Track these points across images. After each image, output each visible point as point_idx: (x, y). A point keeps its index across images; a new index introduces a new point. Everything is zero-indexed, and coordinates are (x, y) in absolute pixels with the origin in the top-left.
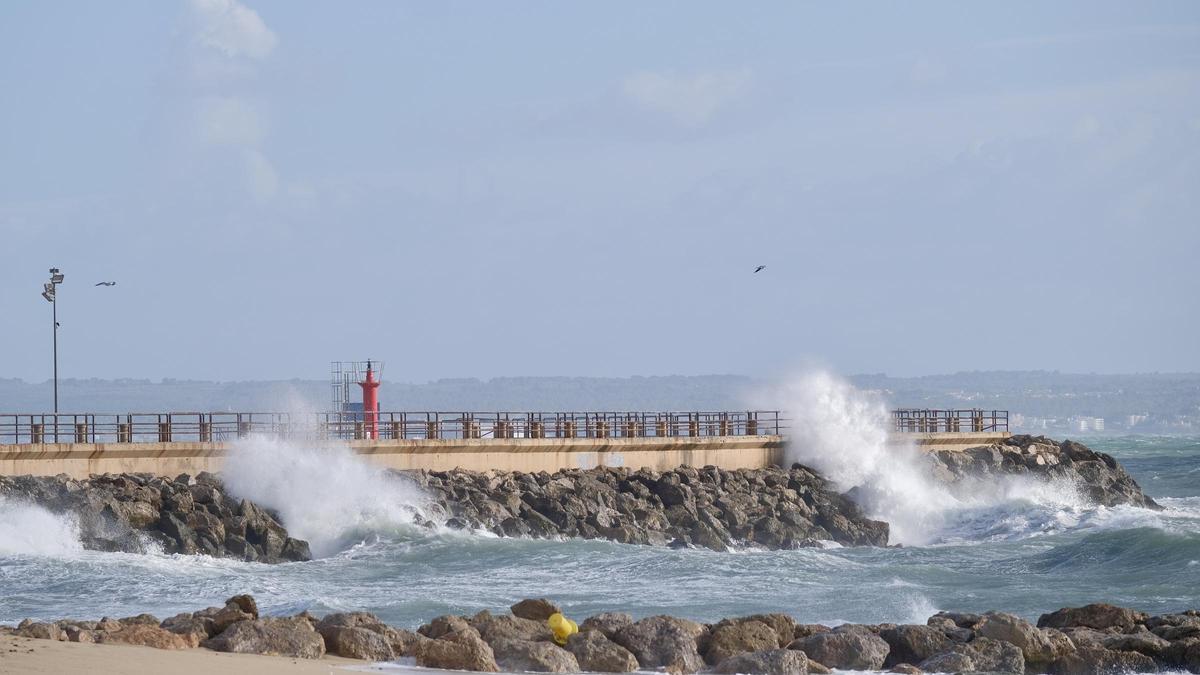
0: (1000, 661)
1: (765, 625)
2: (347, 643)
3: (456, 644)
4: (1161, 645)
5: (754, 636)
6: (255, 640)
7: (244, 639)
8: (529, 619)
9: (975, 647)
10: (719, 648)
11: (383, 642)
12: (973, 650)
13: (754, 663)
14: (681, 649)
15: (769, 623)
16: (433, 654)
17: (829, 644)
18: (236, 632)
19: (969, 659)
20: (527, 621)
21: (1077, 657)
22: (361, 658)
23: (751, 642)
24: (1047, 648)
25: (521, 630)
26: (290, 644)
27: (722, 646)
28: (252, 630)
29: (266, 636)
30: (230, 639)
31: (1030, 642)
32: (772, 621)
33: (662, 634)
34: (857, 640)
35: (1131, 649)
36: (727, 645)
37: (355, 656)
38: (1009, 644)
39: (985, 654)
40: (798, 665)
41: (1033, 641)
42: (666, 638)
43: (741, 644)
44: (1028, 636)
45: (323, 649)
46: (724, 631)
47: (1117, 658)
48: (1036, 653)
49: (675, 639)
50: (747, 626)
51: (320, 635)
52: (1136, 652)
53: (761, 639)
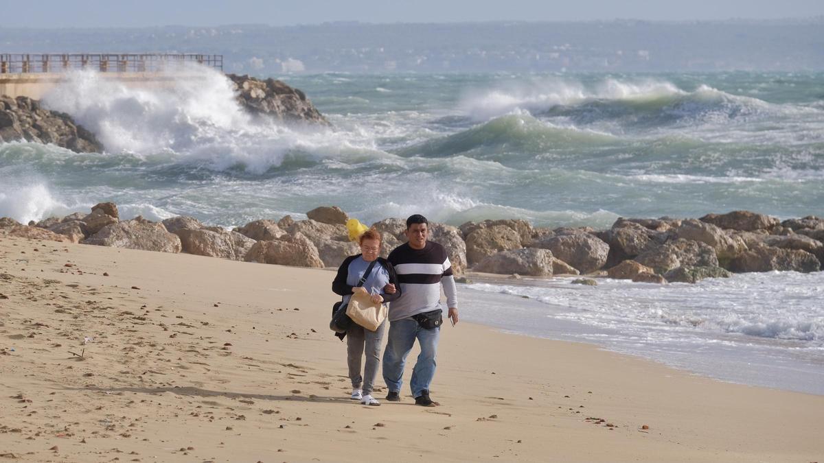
0: (699, 258)
1: (509, 228)
2: (197, 242)
3: (291, 244)
4: (816, 244)
5: (503, 237)
6: (126, 240)
7: (117, 239)
8: (325, 223)
9: (678, 247)
10: (475, 247)
11: (225, 241)
12: (676, 249)
13: (514, 259)
14: (456, 248)
15: (512, 227)
16: (272, 253)
17: (563, 244)
18: (109, 233)
19: (675, 256)
20: (324, 225)
21: (755, 254)
22: (208, 255)
23: (501, 242)
24: (731, 247)
25: (322, 232)
26: (154, 243)
27: (478, 246)
28: (122, 232)
29: (134, 237)
30: (106, 239)
31: (718, 241)
32: (514, 225)
33: (438, 236)
34: (586, 242)
35: (797, 248)
36: (481, 244)
37: (203, 253)
38: (704, 244)
39: (685, 251)
40: (547, 262)
41: (721, 242)
42: (443, 239)
43: (493, 244)
44: (717, 237)
45: (180, 248)
46: (478, 233)
47: (788, 255)
48: (723, 251)
49: (450, 240)
50: (496, 229)
51: (177, 237)
52: (802, 251)
53: (508, 239)
